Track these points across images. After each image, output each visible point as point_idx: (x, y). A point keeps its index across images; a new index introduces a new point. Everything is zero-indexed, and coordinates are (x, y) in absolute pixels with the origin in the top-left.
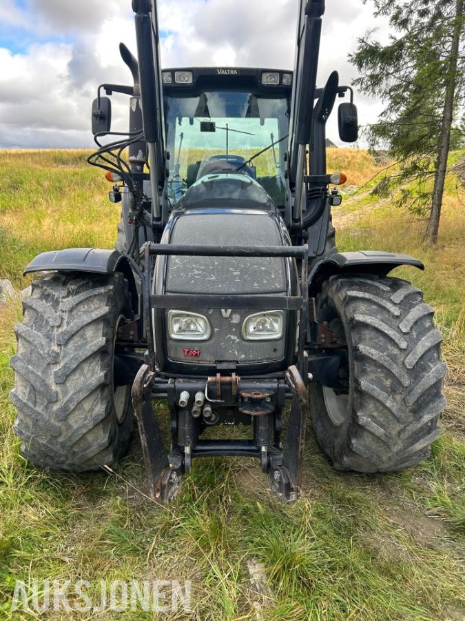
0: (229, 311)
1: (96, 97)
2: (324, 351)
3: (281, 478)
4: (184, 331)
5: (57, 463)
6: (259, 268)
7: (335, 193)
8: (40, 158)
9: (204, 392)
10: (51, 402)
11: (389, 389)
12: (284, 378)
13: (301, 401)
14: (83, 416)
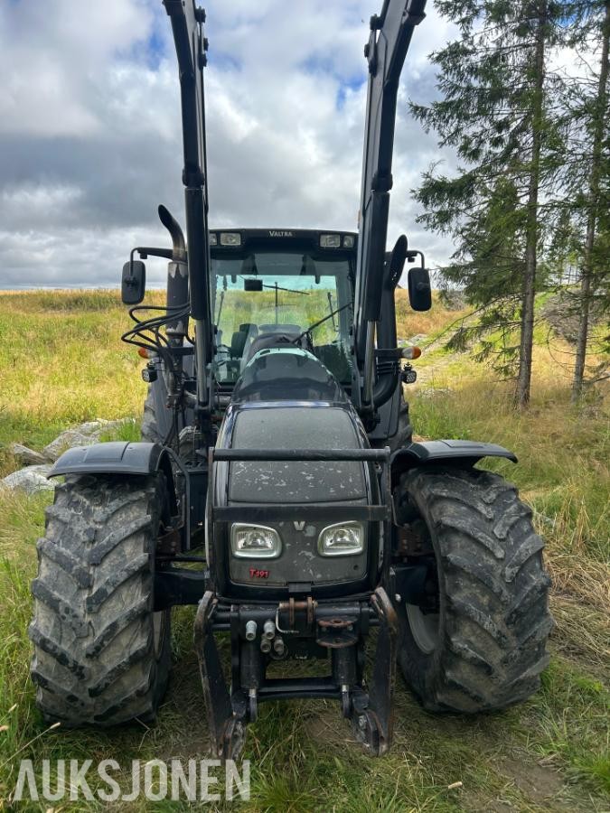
0: (303, 523)
1: (129, 260)
2: (405, 560)
3: (367, 724)
4: (250, 547)
5: (82, 716)
6: (335, 471)
7: (408, 369)
8: (23, 302)
9: (274, 622)
10: (80, 638)
11: (487, 608)
12: (368, 600)
13: (391, 629)
14: (119, 654)
